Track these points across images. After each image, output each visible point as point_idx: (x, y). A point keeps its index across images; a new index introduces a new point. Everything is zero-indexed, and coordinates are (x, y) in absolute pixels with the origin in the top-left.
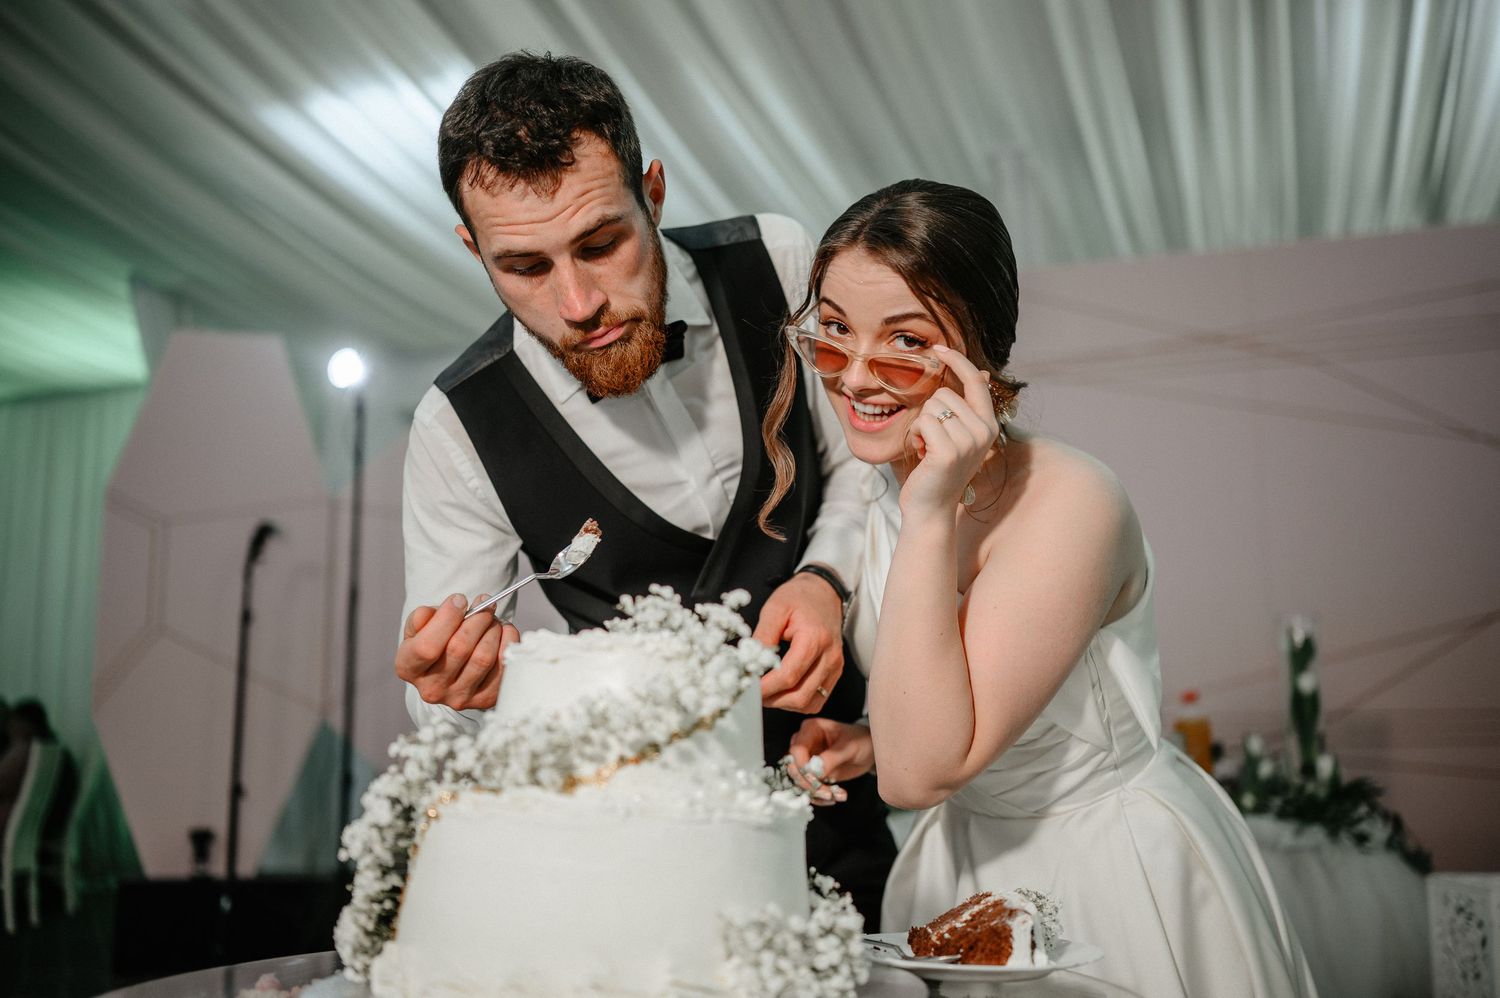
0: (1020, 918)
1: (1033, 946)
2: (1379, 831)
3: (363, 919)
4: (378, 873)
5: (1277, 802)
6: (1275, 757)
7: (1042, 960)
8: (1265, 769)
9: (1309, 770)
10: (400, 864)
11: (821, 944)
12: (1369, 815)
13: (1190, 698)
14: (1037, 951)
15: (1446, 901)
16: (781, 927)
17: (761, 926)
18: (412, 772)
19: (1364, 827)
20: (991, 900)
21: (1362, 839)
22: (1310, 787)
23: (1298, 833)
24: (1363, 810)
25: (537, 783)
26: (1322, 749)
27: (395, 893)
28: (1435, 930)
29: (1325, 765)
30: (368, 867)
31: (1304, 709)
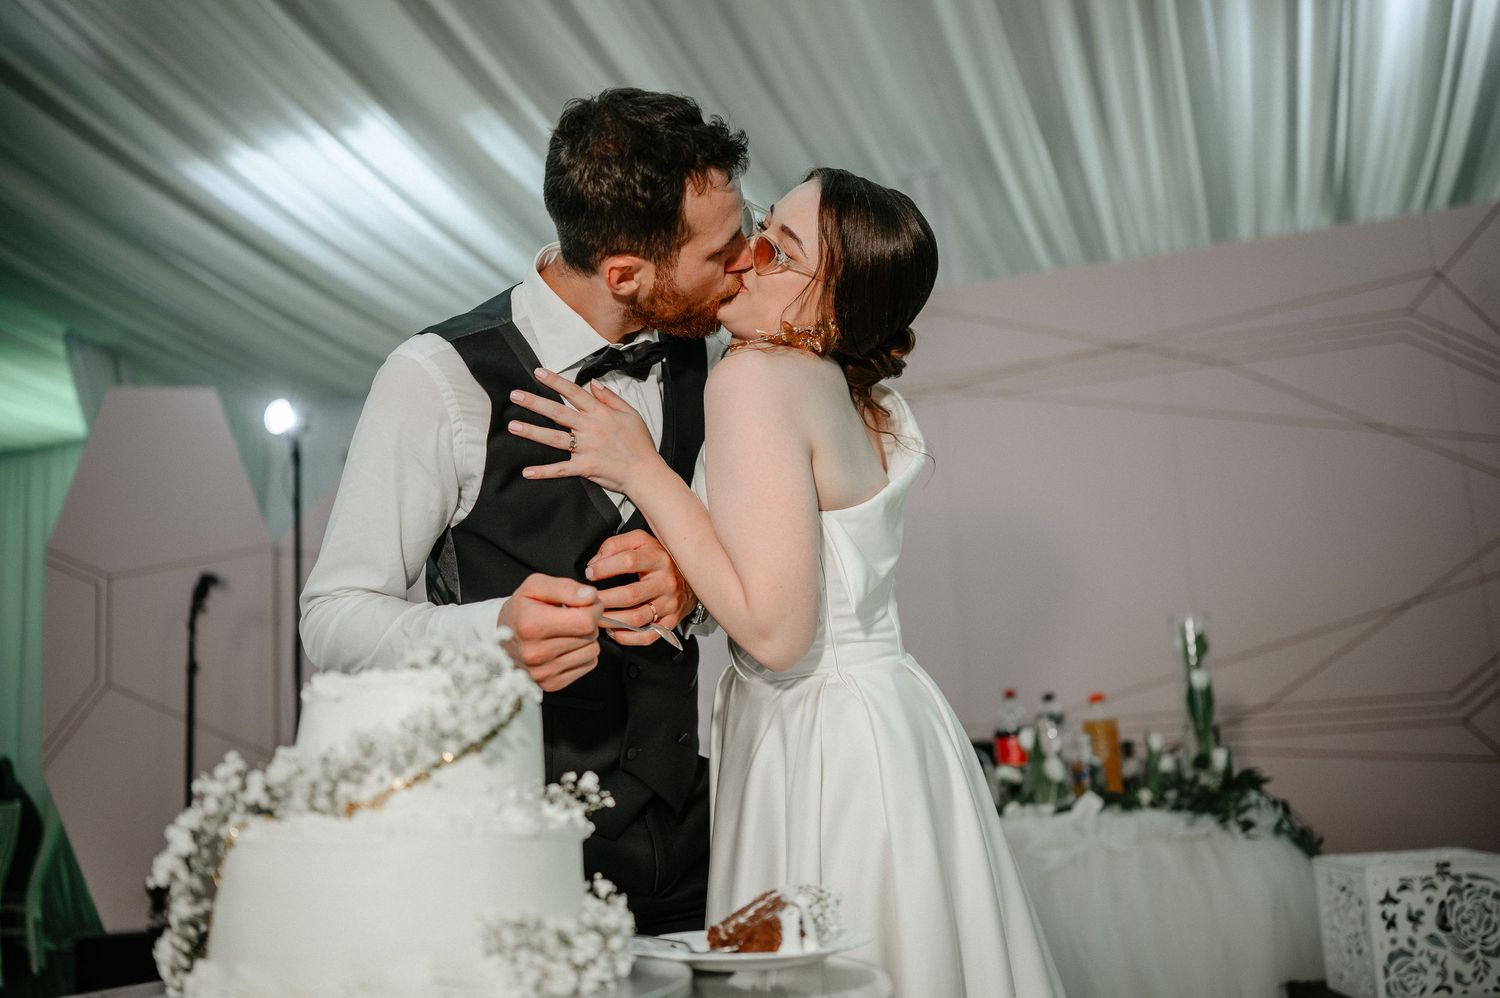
0: (789, 909)
1: (803, 934)
2: (1266, 818)
3: (178, 941)
4: (190, 898)
5: (1172, 795)
6: (1173, 751)
7: (811, 947)
8: (1167, 764)
9: (1203, 762)
10: (208, 890)
11: (578, 941)
12: (1258, 805)
13: (1097, 698)
14: (806, 940)
15: (1331, 882)
16: (539, 926)
17: (520, 926)
18: (211, 805)
19: (1251, 815)
20: (774, 896)
21: (1247, 826)
22: (1205, 779)
23: (1191, 824)
24: (1253, 796)
25: (313, 809)
26: (1218, 742)
27: (207, 917)
28: (1324, 909)
29: (1219, 758)
30: (181, 894)
31: (1199, 704)
